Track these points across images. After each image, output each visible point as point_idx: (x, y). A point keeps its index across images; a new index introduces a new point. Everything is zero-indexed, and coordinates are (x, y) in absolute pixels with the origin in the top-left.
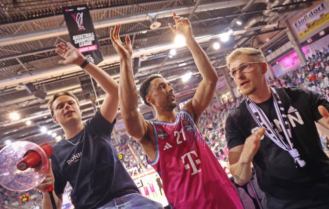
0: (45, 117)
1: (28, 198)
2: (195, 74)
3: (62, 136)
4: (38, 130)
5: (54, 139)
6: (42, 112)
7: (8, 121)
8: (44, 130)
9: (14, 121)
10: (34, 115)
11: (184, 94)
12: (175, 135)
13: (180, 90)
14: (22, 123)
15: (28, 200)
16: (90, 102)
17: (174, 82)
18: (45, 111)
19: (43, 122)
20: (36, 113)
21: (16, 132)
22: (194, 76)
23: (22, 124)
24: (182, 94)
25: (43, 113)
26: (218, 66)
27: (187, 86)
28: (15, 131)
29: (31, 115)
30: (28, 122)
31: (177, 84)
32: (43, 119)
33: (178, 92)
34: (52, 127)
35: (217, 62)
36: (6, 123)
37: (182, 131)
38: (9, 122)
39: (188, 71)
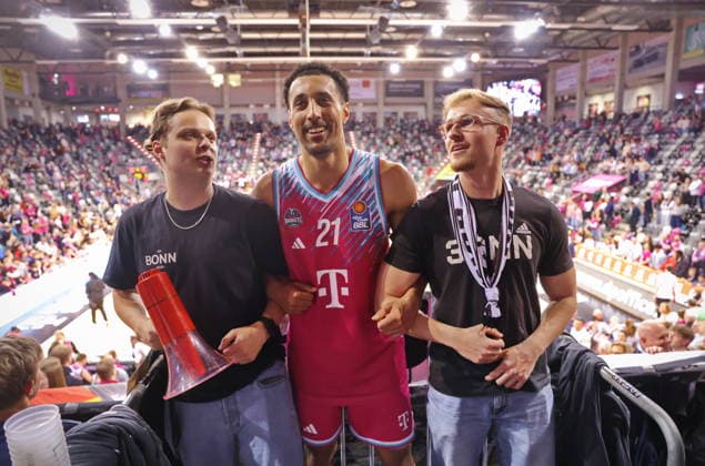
0: (200, 28)
1: (143, 175)
2: (549, 26)
3: (225, 78)
4: (182, 51)
5: (209, 78)
6: (195, 14)
7: (127, 14)
8: (192, 54)
9: (138, 19)
10: (178, 17)
11: (508, 66)
12: (320, 227)
13: (502, 52)
14: (152, 26)
15: (142, 180)
16: (295, 21)
17: (493, 31)
18: (200, 15)
19: (193, 36)
20: (183, 14)
21: (139, 43)
22: (544, 30)
23: (152, 29)
24: (504, 63)
25: (196, 17)
26: (616, 22)
27: (521, 50)
28: (137, 39)
29: (172, 14)
30: (165, 28)
31: (500, 38)
32: (193, 30)
33: (496, 57)
34: (209, 51)
35: (617, 12)
36: (123, 18)
37: (337, 222)
38: (128, 18)
39: (537, 14)
